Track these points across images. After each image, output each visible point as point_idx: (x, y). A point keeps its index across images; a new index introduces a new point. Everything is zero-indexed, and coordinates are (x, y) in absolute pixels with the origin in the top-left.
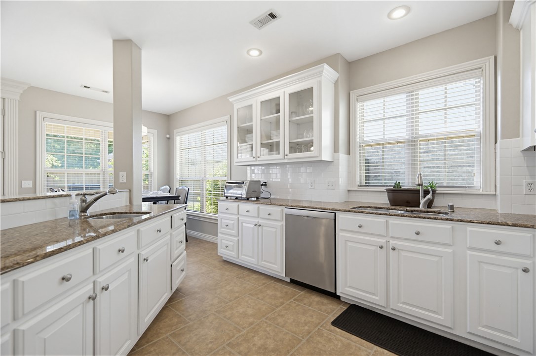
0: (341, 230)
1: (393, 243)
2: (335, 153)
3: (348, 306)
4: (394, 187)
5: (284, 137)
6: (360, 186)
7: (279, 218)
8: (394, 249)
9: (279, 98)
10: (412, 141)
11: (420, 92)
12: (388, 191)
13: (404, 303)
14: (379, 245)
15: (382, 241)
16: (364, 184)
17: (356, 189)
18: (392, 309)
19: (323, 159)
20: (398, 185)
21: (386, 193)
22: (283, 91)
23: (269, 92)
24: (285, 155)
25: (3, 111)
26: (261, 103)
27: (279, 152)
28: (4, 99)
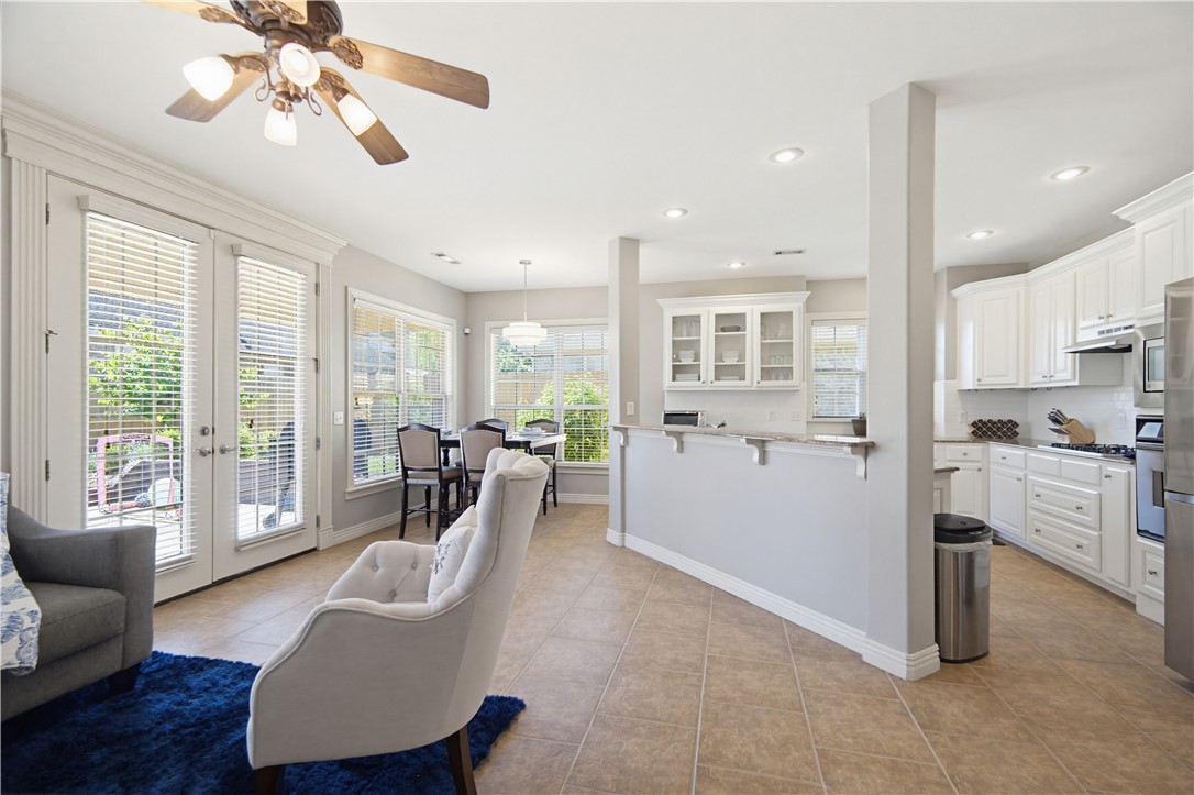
5: (752, 362)
9: (744, 316)
12: (855, 422)
17: (813, 420)
22: (750, 307)
23: (730, 305)
24: (755, 382)
25: (317, 285)
26: (717, 316)
27: (743, 379)
28: (317, 264)
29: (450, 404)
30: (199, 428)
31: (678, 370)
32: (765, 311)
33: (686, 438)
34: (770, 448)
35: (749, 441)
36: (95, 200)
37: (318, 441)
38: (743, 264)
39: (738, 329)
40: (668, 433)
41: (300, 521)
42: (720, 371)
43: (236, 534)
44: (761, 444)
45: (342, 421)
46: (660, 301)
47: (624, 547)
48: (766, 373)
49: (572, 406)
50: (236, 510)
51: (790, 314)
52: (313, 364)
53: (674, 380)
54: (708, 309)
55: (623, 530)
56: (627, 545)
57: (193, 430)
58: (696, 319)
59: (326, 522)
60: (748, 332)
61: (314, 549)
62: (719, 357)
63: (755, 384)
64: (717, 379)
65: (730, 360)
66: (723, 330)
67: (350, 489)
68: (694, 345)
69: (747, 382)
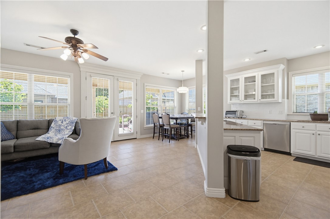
0: (293, 129)
1: (318, 132)
2: (283, 98)
3: (295, 157)
4: (314, 113)
5: (258, 92)
6: (294, 113)
7: (260, 125)
8: (319, 135)
9: (255, 77)
10: (322, 94)
11: (325, 74)
12: (311, 115)
13: (323, 153)
14: (312, 133)
15: (314, 132)
16: (295, 112)
17: (292, 114)
18: (318, 156)
19: (279, 102)
20: (315, 112)
21: (310, 116)
22: (257, 73)
23: (249, 74)
24: (259, 100)
25: (137, 84)
26: (245, 78)
28: (137, 80)
29: (176, 109)
30: (111, 112)
31: (232, 97)
32: (262, 74)
36: (92, 75)
37: (137, 116)
38: (250, 59)
41: (132, 131)
42: (246, 97)
43: (119, 133)
45: (143, 112)
46: (227, 76)
48: (263, 96)
50: (119, 129)
51: (273, 74)
52: (136, 100)
53: (231, 100)
54: (242, 76)
55: (197, 143)
57: (110, 113)
58: (238, 80)
59: (139, 133)
60: (256, 83)
61: (136, 138)
62: (246, 92)
63: (259, 101)
64: (245, 99)
66: (247, 82)
67: (145, 127)
68: (237, 89)
69: (256, 100)
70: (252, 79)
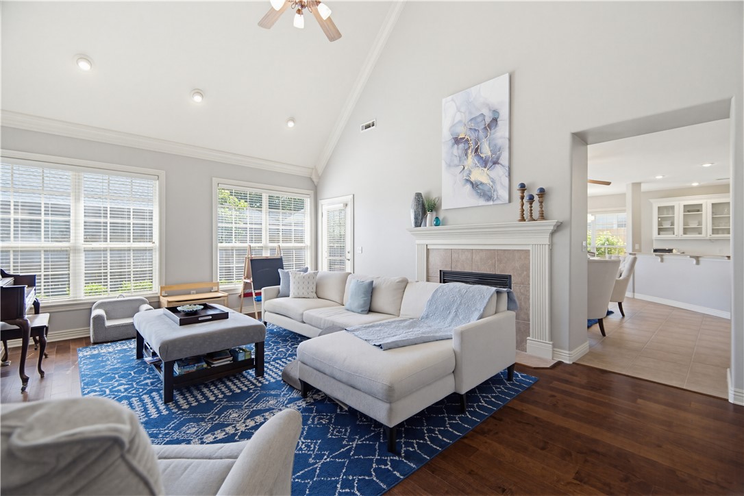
5: (706, 226)
9: (701, 205)
22: (705, 201)
23: (691, 200)
26: (684, 206)
27: (700, 233)
31: (660, 230)
32: (714, 202)
33: (664, 257)
34: (700, 259)
35: (691, 257)
39: (698, 211)
40: (656, 255)
42: (687, 230)
44: (697, 258)
46: (651, 200)
47: (634, 298)
48: (715, 231)
49: (600, 246)
51: (729, 203)
53: (659, 234)
54: (679, 203)
55: (634, 292)
56: (636, 297)
58: (673, 207)
60: (704, 212)
62: (685, 223)
63: (708, 236)
64: (685, 233)
65: (693, 225)
66: (689, 211)
68: (671, 219)
69: (703, 235)
70: (697, 209)
